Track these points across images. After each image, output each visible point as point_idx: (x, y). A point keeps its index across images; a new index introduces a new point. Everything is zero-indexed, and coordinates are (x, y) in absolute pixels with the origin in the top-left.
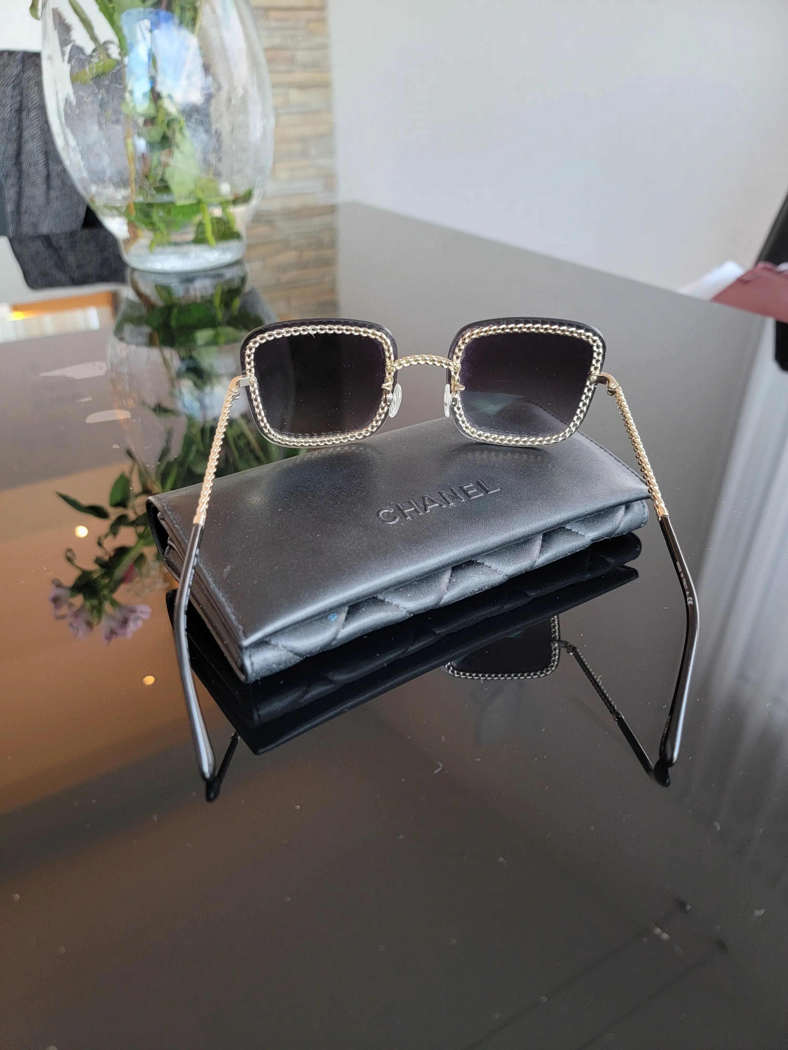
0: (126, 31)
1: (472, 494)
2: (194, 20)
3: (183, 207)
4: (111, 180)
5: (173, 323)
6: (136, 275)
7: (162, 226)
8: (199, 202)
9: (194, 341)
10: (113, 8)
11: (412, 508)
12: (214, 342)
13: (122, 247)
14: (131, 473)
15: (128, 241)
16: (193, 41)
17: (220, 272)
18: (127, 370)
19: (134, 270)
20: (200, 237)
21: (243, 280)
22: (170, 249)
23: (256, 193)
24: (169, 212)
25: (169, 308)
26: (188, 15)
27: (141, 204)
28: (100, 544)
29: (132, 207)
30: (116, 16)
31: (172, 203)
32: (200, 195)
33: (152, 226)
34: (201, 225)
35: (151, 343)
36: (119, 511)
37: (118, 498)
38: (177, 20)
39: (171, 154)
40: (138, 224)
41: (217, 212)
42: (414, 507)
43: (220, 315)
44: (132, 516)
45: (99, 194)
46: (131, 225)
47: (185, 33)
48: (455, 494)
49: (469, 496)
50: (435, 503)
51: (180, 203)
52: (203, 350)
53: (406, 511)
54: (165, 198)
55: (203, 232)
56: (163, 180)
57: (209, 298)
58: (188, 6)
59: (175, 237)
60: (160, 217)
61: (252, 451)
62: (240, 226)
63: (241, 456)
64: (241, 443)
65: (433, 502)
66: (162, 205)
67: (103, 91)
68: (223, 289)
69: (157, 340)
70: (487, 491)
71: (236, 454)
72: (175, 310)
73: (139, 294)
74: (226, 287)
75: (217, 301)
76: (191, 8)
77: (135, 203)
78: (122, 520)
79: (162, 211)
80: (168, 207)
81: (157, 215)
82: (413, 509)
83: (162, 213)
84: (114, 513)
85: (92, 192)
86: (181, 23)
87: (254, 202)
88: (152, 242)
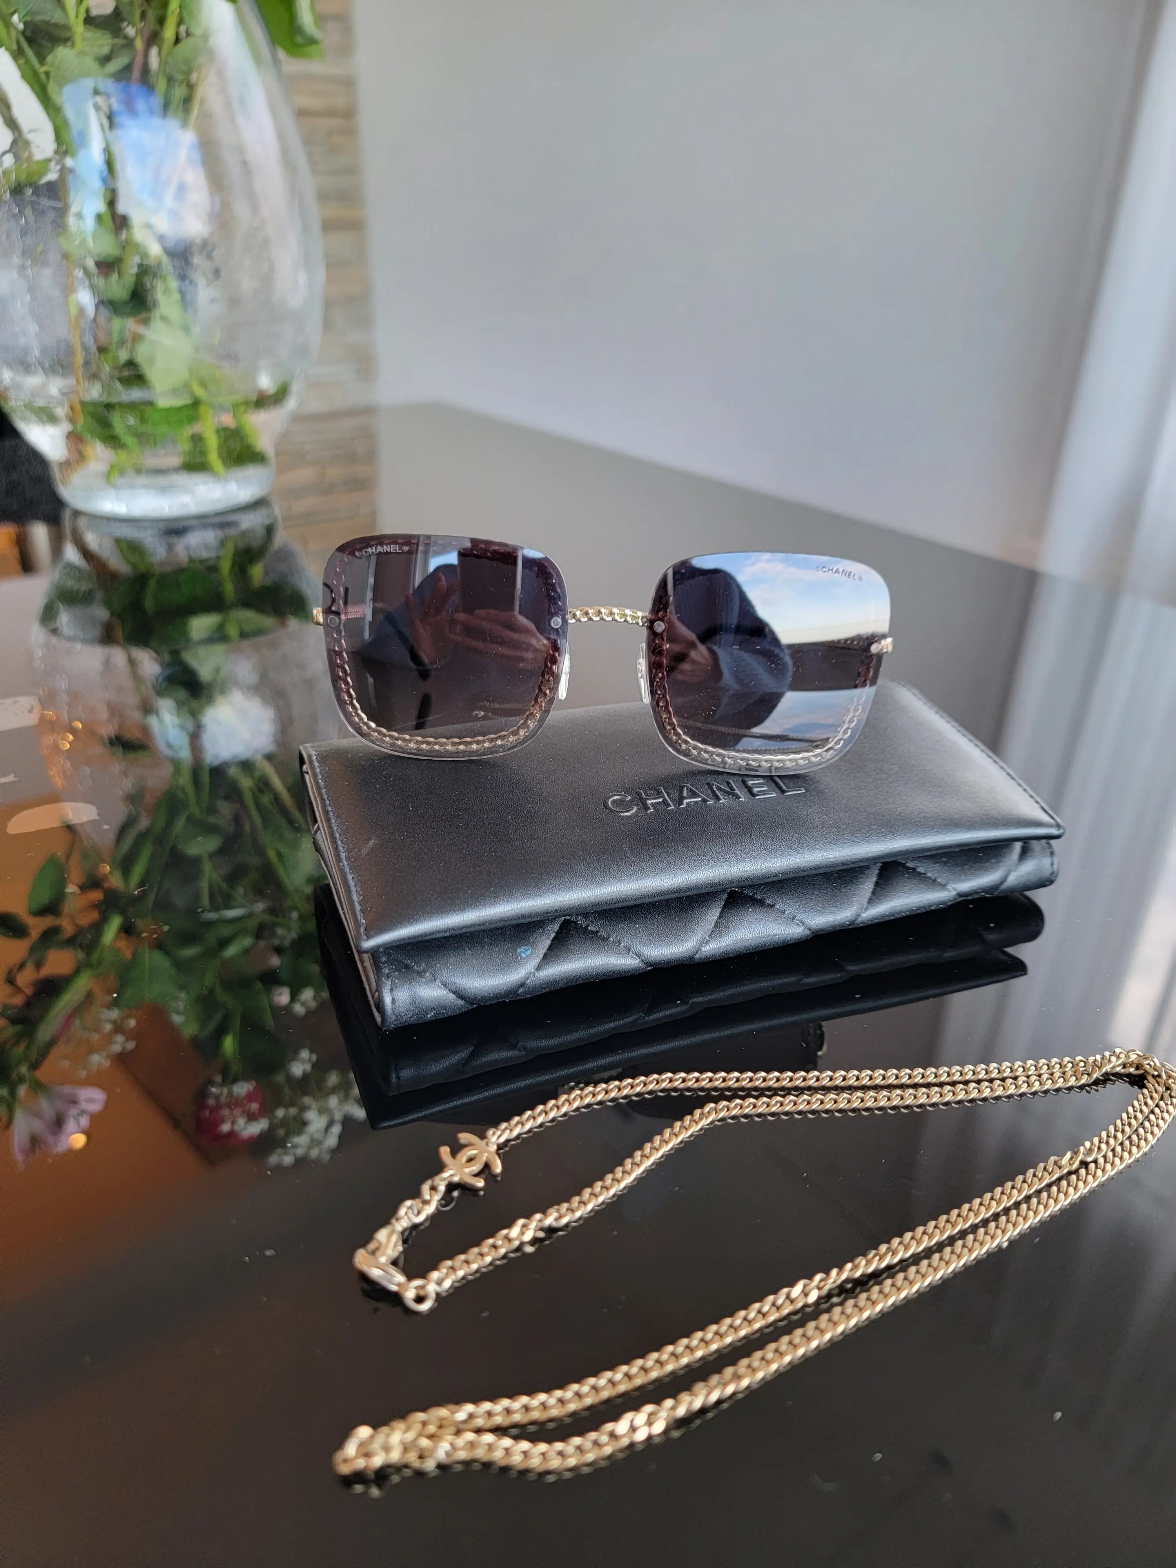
0: (69, 112)
1: (758, 791)
2: (187, 101)
3: (169, 411)
4: (41, 364)
5: (149, 603)
6: (82, 522)
7: (129, 440)
8: (196, 403)
9: (184, 634)
10: (47, 74)
11: (658, 798)
12: (219, 636)
13: (56, 474)
14: (68, 856)
15: (66, 465)
16: (187, 138)
17: (231, 518)
18: (65, 686)
19: (77, 513)
20: (198, 460)
21: (270, 530)
22: (143, 480)
23: (295, 388)
24: (143, 419)
25: (141, 579)
26: (179, 92)
27: (95, 404)
28: (10, 980)
29: (78, 408)
30: (52, 88)
31: (150, 404)
32: (199, 392)
33: (112, 440)
34: (197, 440)
35: (107, 638)
36: (48, 922)
37: (45, 897)
38: (157, 100)
39: (146, 322)
40: (87, 436)
41: (227, 420)
42: (663, 797)
43: (229, 589)
44: (68, 929)
45: (18, 386)
46: (74, 438)
47: (172, 124)
48: (732, 788)
49: (753, 795)
50: (698, 796)
51: (163, 402)
52: (202, 651)
53: (649, 802)
54: (135, 394)
55: (203, 453)
56: (131, 364)
57: (212, 563)
58: (179, 76)
59: (151, 461)
60: (129, 428)
61: (284, 812)
62: (264, 443)
63: (266, 821)
64: (266, 800)
65: (695, 795)
66: (132, 407)
67: (28, 211)
68: (236, 548)
69: (119, 633)
70: (783, 792)
71: (257, 819)
72: (152, 584)
73: (86, 553)
74: (241, 545)
75: (226, 566)
76: (183, 81)
77: (83, 403)
78: (49, 936)
79: (132, 418)
80: (141, 408)
81: (120, 423)
82: (661, 800)
83: (132, 421)
84: (37, 926)
85: (5, 382)
86: (166, 106)
87: (291, 403)
88: (112, 467)
